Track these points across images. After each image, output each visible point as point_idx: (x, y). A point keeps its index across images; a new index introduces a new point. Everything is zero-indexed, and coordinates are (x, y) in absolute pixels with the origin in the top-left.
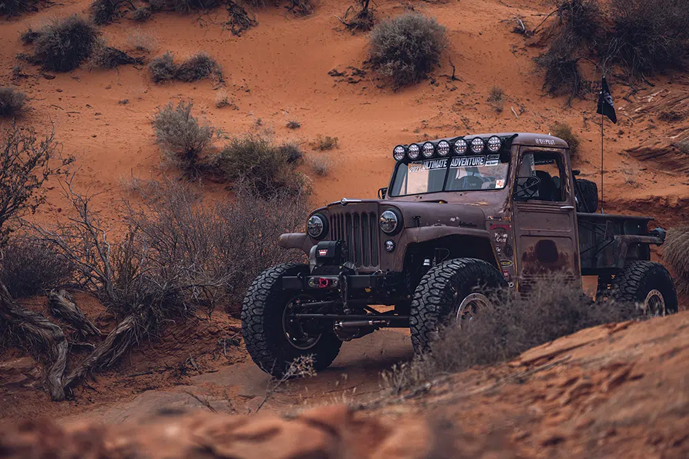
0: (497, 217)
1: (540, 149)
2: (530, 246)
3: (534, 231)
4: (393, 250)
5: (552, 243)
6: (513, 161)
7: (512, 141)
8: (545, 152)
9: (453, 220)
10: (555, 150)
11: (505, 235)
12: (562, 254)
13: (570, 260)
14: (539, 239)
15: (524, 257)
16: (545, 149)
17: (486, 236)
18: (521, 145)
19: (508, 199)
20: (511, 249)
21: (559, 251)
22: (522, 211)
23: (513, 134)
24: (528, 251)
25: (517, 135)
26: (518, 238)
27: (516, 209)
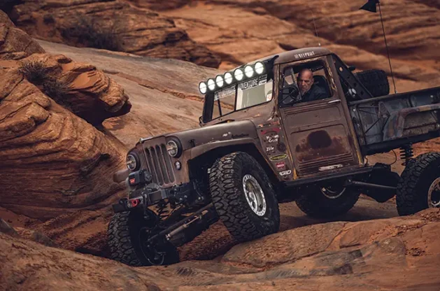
0: (266, 124)
1: (300, 62)
2: (302, 139)
3: (303, 127)
4: (181, 168)
5: (324, 133)
6: (275, 78)
7: (273, 62)
8: (305, 63)
9: (225, 135)
10: (315, 59)
11: (277, 136)
12: (335, 139)
13: (345, 142)
14: (309, 132)
15: (298, 149)
16: (305, 61)
17: (250, 142)
18: (280, 64)
19: (274, 108)
20: (284, 146)
21: (332, 137)
22: (289, 114)
23: (273, 56)
24: (300, 143)
25: (278, 56)
26: (289, 136)
27: (283, 115)
